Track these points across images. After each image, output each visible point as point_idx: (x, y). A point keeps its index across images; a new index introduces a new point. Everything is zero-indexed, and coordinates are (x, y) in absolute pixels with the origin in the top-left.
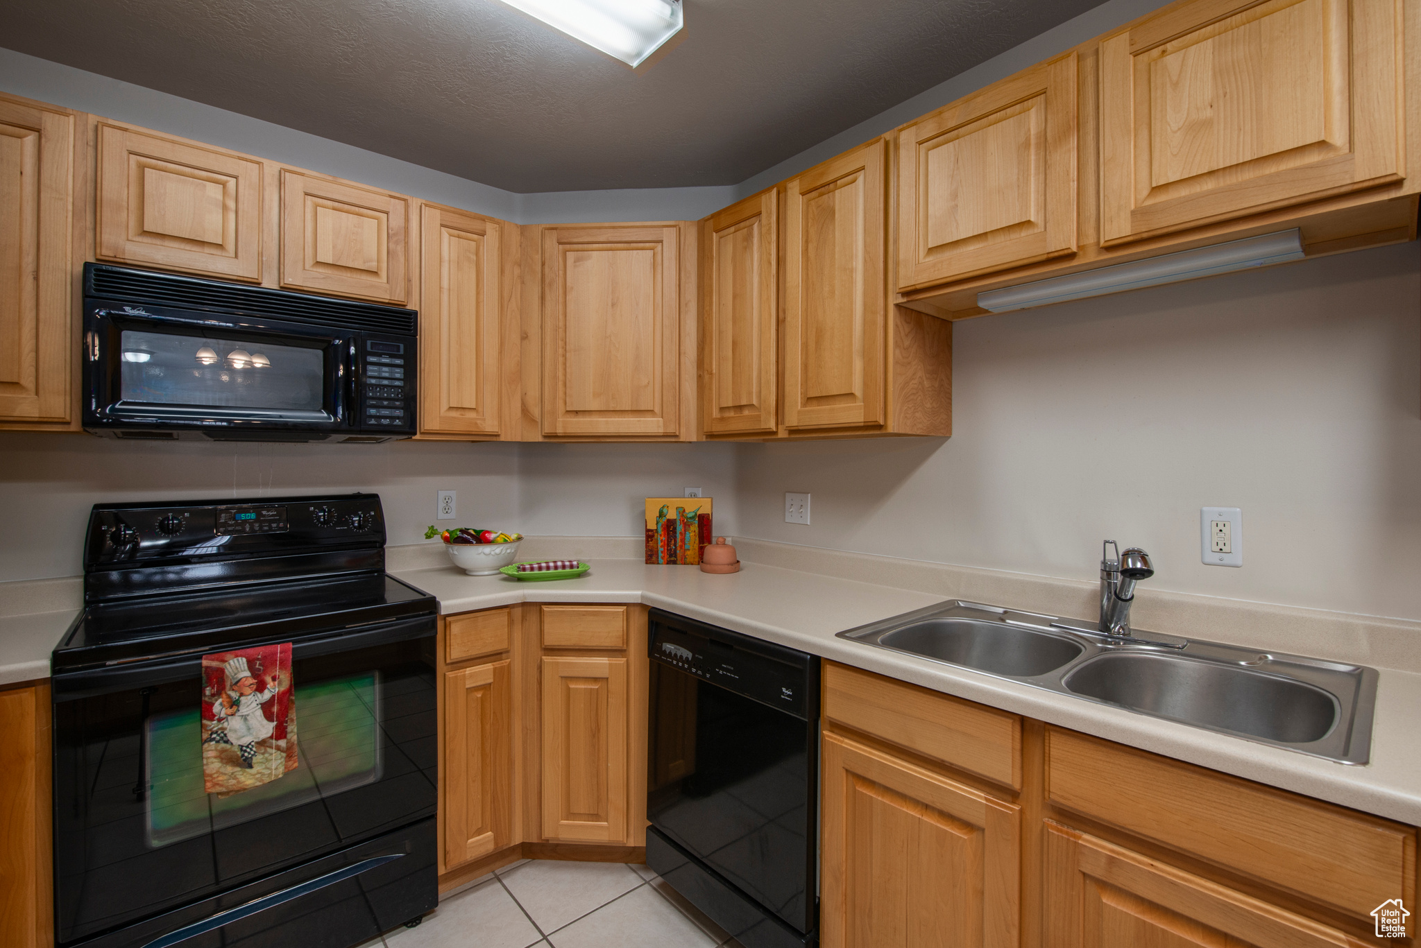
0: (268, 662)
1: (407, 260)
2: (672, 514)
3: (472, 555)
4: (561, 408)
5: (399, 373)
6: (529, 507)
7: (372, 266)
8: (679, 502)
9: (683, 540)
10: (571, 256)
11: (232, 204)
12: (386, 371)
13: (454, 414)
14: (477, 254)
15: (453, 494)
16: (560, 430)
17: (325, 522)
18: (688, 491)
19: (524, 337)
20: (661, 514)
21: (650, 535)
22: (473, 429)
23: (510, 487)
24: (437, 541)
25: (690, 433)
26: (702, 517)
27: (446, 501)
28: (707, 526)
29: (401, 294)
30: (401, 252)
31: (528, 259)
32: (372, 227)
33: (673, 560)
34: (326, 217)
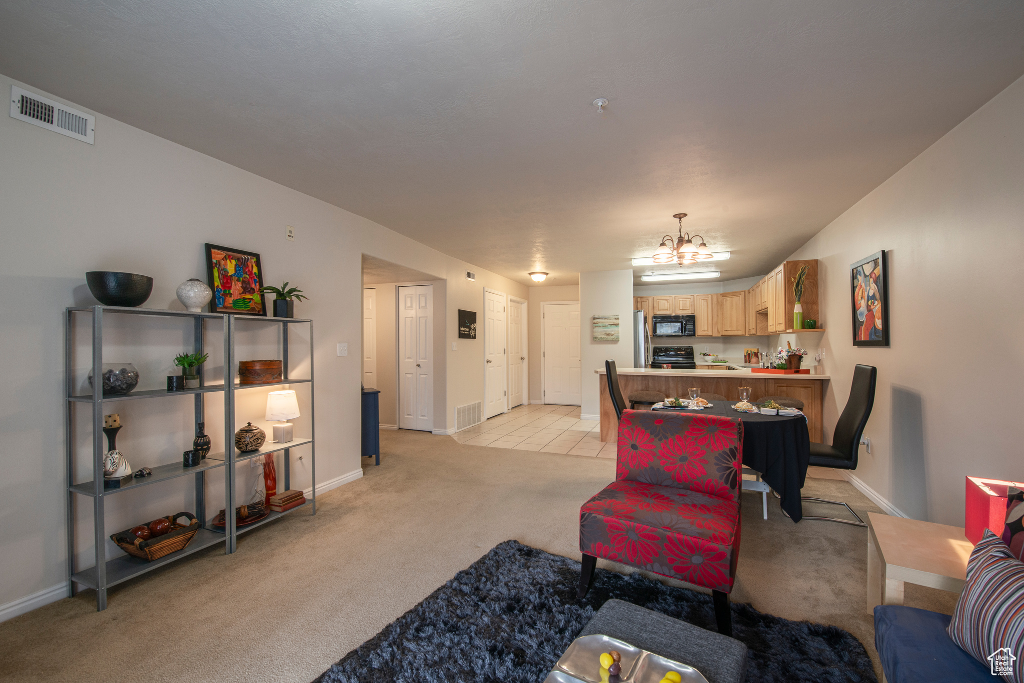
0: (669, 366)
2: (749, 352)
3: (707, 358)
4: (724, 330)
5: (692, 326)
6: (725, 351)
7: (688, 308)
8: (751, 349)
9: (752, 358)
10: (725, 299)
11: (668, 304)
12: (690, 326)
13: (703, 332)
14: (707, 302)
16: (723, 334)
17: (684, 351)
19: (717, 316)
20: (747, 352)
21: (745, 356)
22: (708, 335)
23: (720, 346)
24: (702, 355)
25: (748, 334)
26: (755, 353)
27: (707, 348)
28: (756, 355)
29: (693, 312)
30: (693, 305)
31: (717, 301)
32: (688, 302)
33: (750, 362)
34: (681, 302)
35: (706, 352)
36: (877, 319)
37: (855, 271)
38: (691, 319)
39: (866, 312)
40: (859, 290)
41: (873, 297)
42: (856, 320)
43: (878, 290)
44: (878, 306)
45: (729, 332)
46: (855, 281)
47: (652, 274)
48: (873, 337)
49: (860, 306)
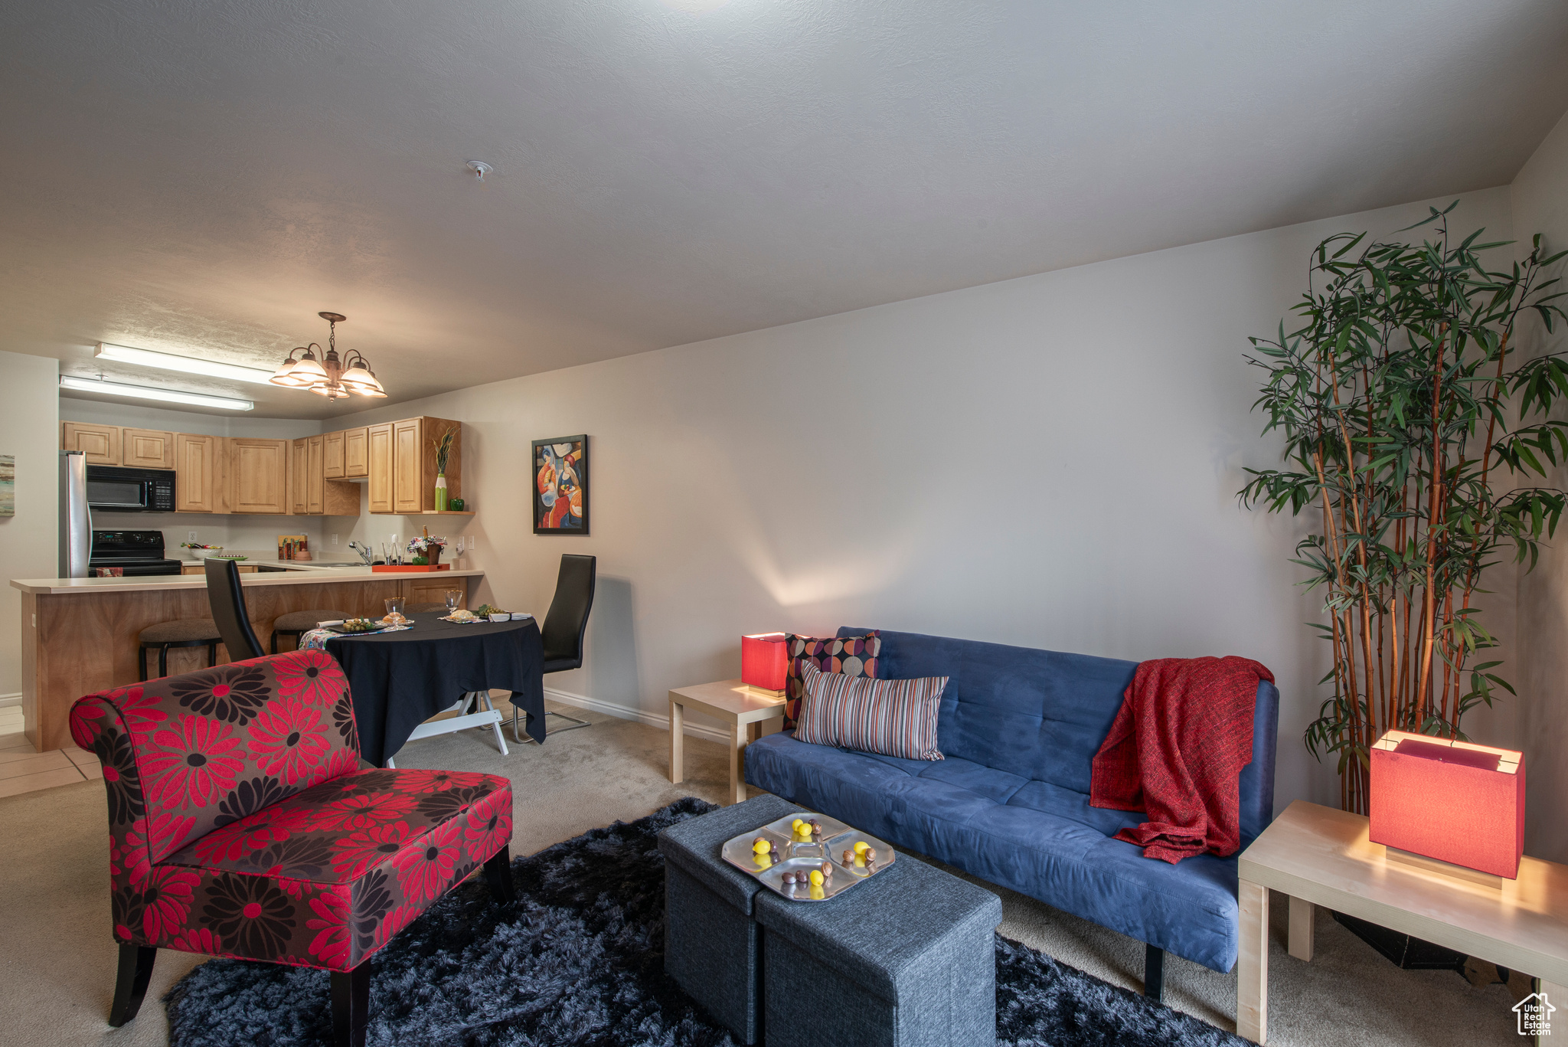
1: (172, 454)
2: (289, 541)
3: (199, 552)
4: (238, 502)
5: (168, 491)
6: (232, 539)
7: (159, 457)
8: (293, 537)
9: (294, 551)
10: (242, 450)
11: (107, 442)
12: (163, 491)
13: (192, 504)
14: (201, 449)
15: (195, 533)
16: (237, 510)
17: (140, 540)
18: (302, 533)
19: (224, 477)
20: (285, 541)
21: (280, 549)
22: (200, 509)
23: (223, 531)
24: (186, 549)
25: (290, 512)
26: (301, 543)
27: (193, 535)
28: (303, 545)
29: (170, 466)
30: (168, 451)
31: (224, 450)
32: (157, 444)
33: (289, 557)
34: (141, 443)
35: (195, 541)
36: (573, 506)
37: (539, 449)
38: (168, 477)
39: (556, 497)
40: (546, 472)
41: (570, 482)
42: (539, 504)
43: (578, 475)
44: (576, 492)
45: (252, 506)
46: (538, 460)
47: (99, 378)
48: (567, 525)
49: (547, 490)
